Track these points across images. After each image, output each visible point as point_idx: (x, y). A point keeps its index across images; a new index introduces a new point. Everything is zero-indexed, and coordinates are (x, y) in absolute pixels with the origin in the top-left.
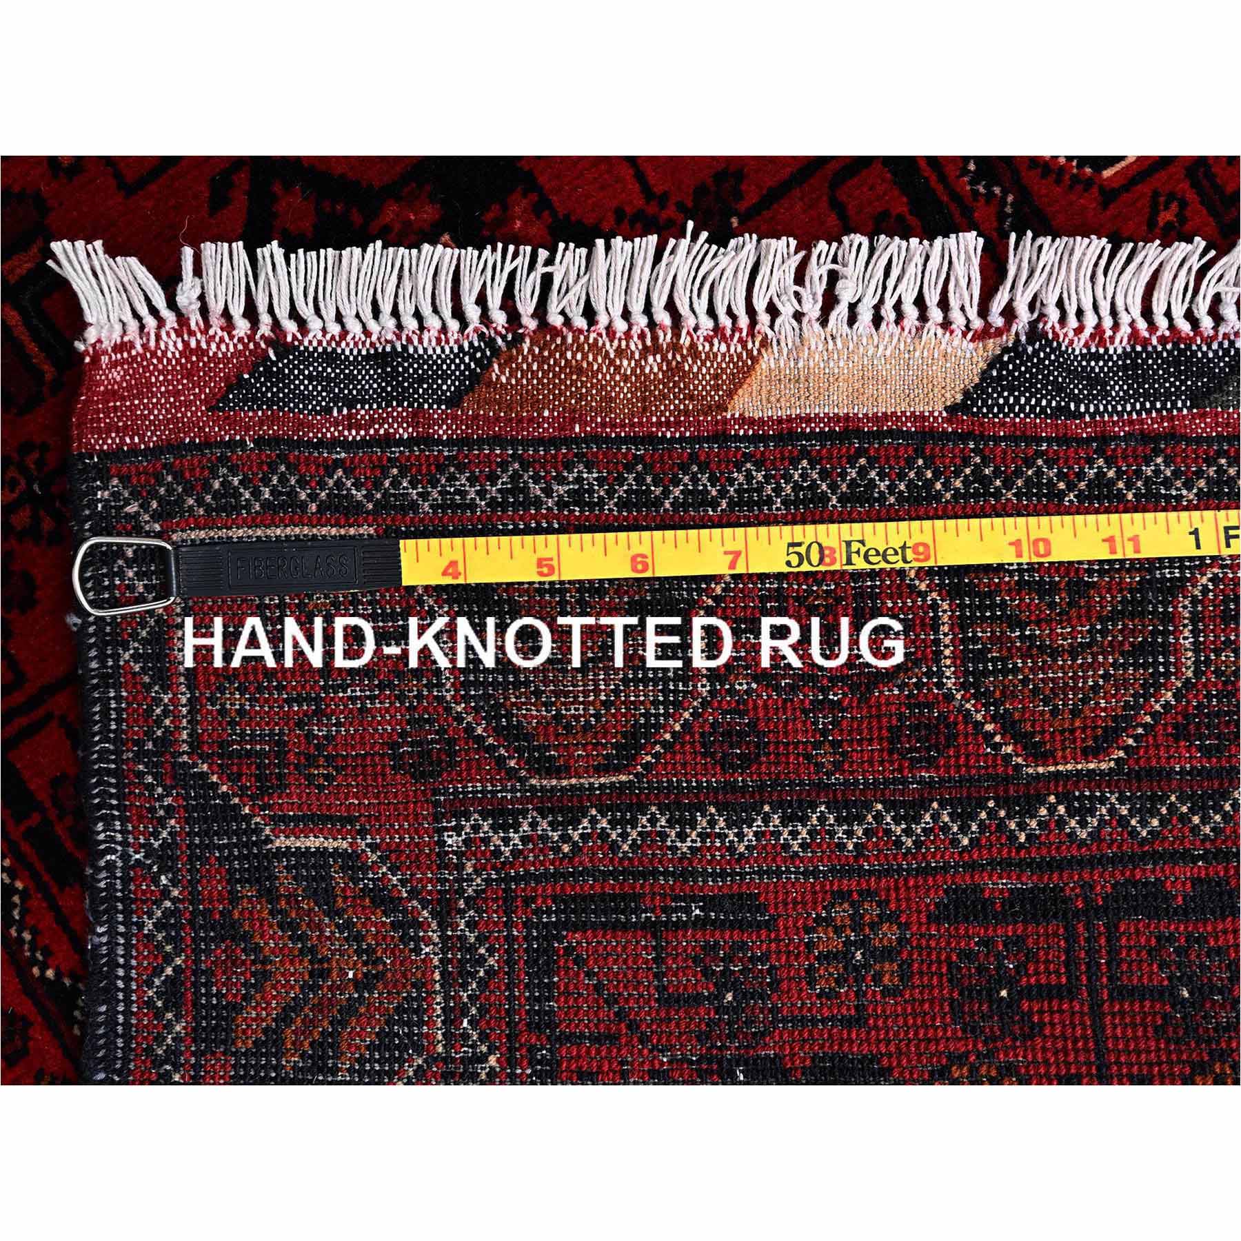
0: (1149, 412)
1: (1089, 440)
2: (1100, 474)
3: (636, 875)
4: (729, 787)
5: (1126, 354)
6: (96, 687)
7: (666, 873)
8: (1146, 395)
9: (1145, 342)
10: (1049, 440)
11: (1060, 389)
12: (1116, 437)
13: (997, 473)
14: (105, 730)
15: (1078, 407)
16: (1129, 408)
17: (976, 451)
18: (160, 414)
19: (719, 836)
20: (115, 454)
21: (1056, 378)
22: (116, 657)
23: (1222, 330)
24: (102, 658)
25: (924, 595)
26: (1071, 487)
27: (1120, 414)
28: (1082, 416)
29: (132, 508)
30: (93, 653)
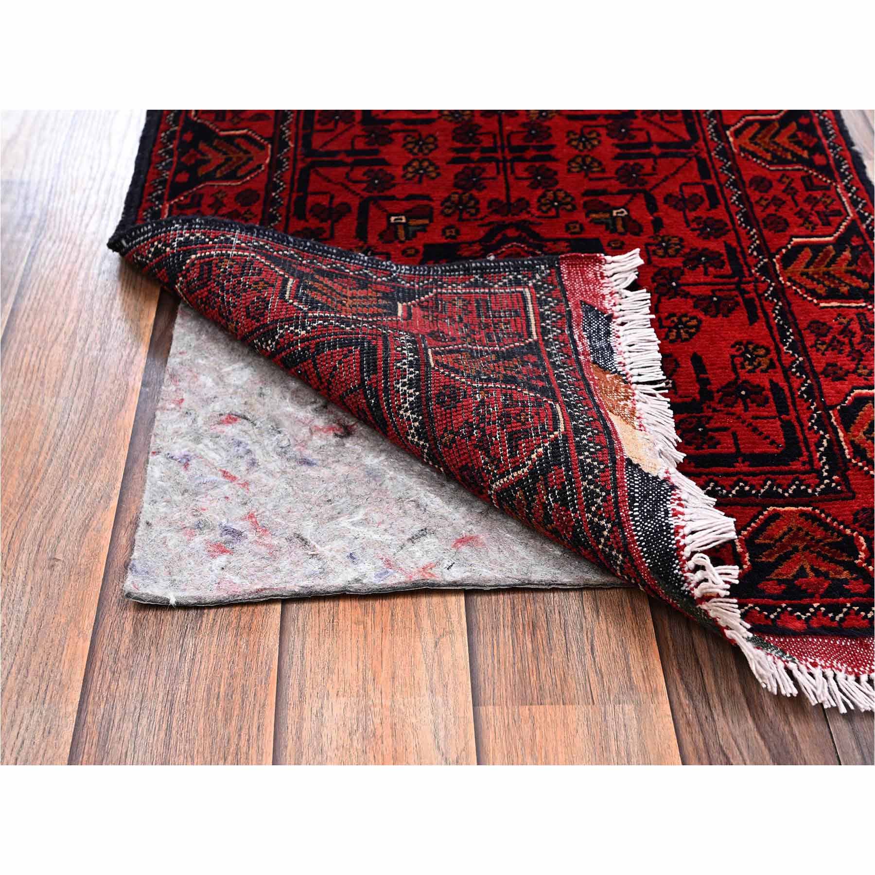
0: (640, 545)
1: (619, 517)
2: (604, 528)
3: (385, 371)
4: (429, 399)
5: (668, 526)
6: (464, 266)
7: (386, 383)
8: (648, 542)
9: (676, 533)
10: (616, 497)
11: (645, 497)
12: (623, 532)
13: (596, 476)
14: (447, 271)
15: (636, 506)
16: (640, 533)
17: (607, 467)
18: (577, 286)
19: (405, 399)
20: (559, 272)
21: (651, 495)
22: (476, 274)
23: (688, 574)
24: (476, 268)
25: (530, 459)
26: (594, 515)
27: (635, 530)
28: (631, 510)
29: (538, 277)
30: (478, 265)
